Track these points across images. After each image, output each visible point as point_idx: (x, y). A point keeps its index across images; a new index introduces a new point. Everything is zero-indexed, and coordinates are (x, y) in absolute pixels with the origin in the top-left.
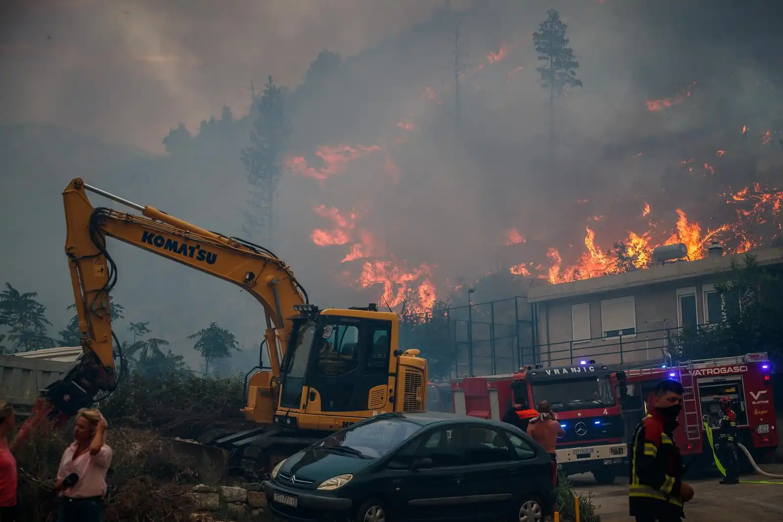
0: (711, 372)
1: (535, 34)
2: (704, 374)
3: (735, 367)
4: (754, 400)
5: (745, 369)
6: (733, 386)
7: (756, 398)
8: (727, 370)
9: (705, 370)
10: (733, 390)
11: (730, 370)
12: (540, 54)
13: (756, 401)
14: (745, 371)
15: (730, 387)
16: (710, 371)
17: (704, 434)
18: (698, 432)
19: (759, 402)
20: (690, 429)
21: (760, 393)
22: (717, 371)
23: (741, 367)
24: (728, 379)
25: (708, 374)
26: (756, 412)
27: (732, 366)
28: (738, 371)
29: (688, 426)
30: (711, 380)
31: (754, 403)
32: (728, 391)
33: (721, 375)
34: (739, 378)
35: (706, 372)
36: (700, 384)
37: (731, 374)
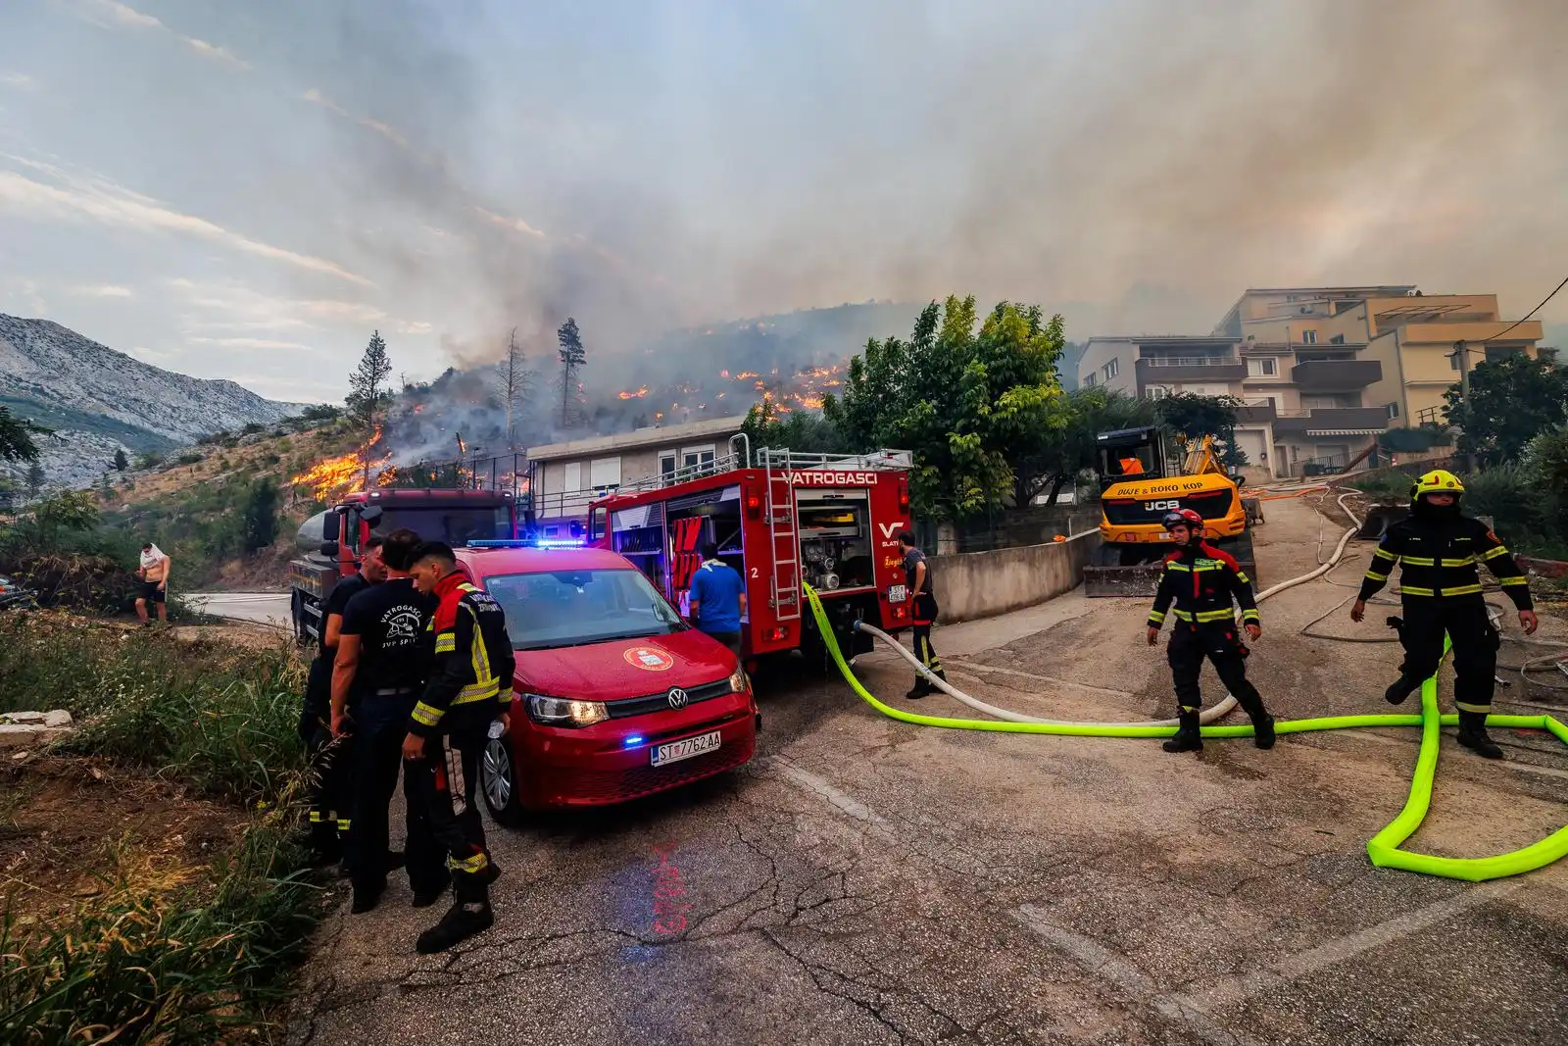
0: (820, 480)
1: (559, 331)
2: (808, 482)
3: (858, 475)
4: (885, 539)
5: (871, 479)
6: (850, 511)
7: (888, 535)
8: (846, 477)
9: (811, 474)
10: (849, 518)
11: (850, 479)
12: (562, 342)
13: (888, 541)
14: (872, 482)
15: (843, 513)
16: (819, 477)
17: (806, 604)
18: (795, 602)
19: (891, 544)
20: (782, 596)
21: (894, 525)
22: (829, 478)
23: (867, 475)
24: (848, 495)
25: (815, 482)
26: (888, 562)
27: (854, 473)
28: (863, 482)
29: (778, 590)
30: (818, 495)
31: (885, 544)
32: (841, 519)
33: (835, 487)
34: (861, 495)
35: (811, 478)
36: (802, 503)
37: (850, 487)
